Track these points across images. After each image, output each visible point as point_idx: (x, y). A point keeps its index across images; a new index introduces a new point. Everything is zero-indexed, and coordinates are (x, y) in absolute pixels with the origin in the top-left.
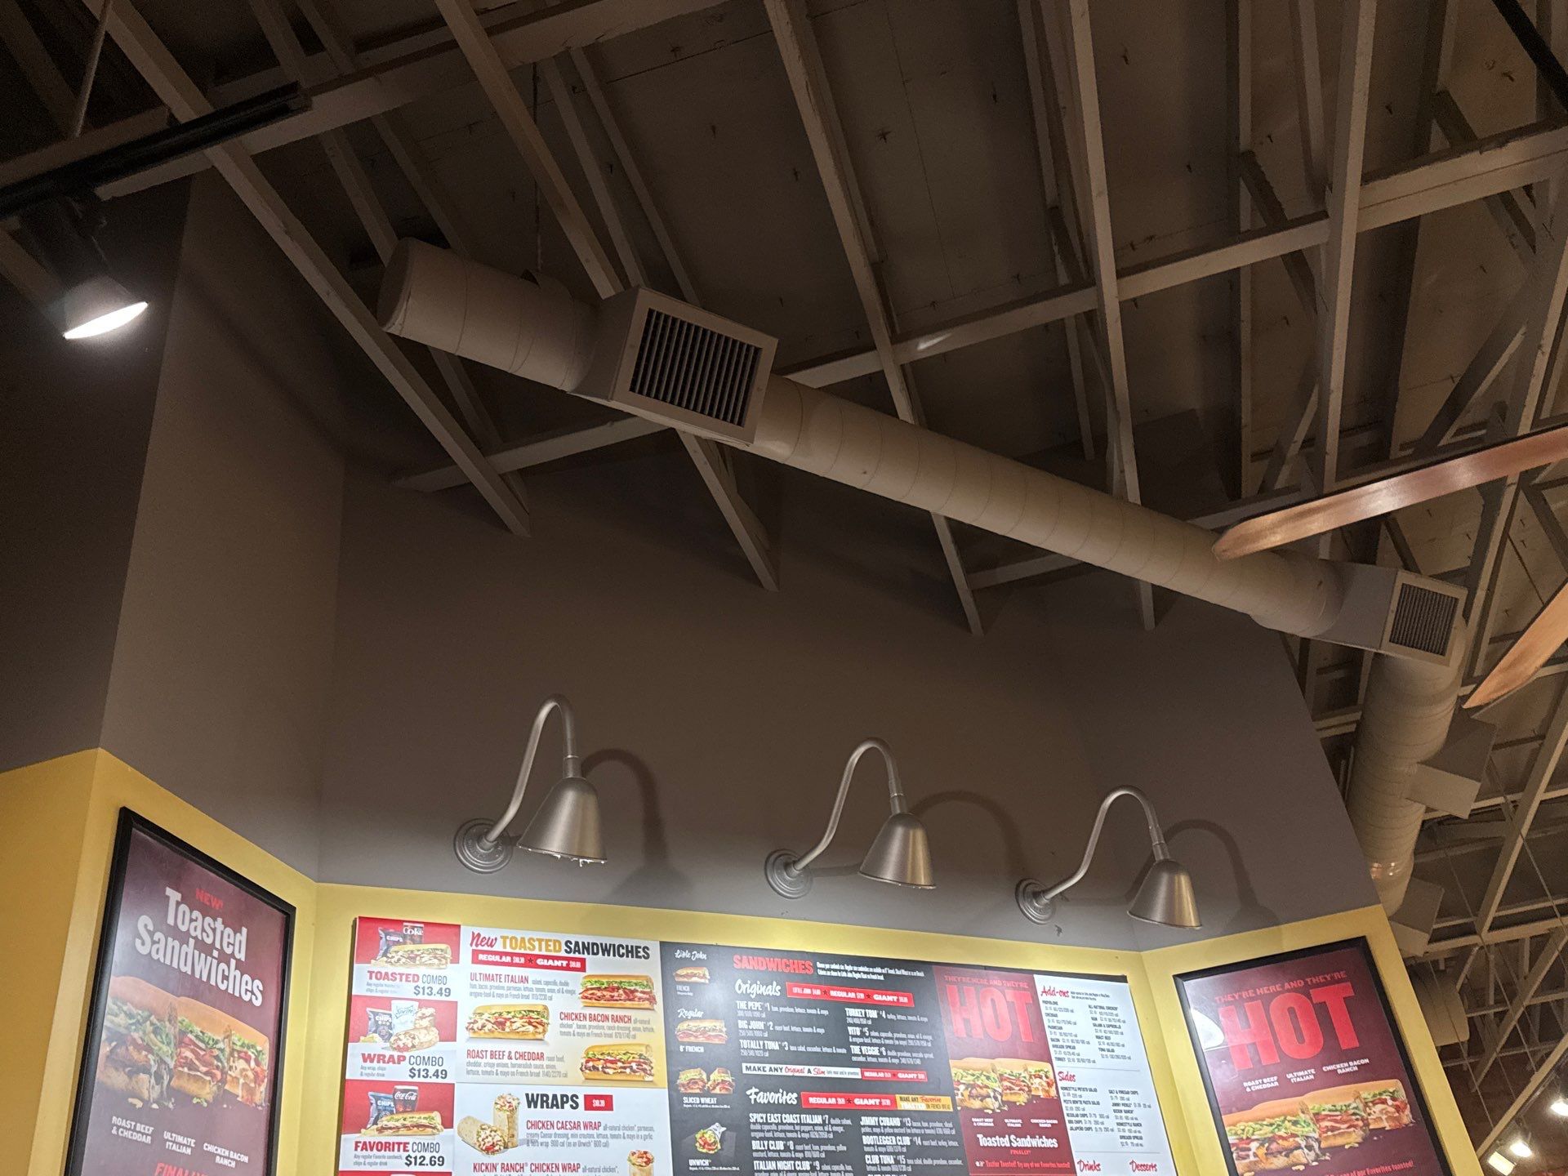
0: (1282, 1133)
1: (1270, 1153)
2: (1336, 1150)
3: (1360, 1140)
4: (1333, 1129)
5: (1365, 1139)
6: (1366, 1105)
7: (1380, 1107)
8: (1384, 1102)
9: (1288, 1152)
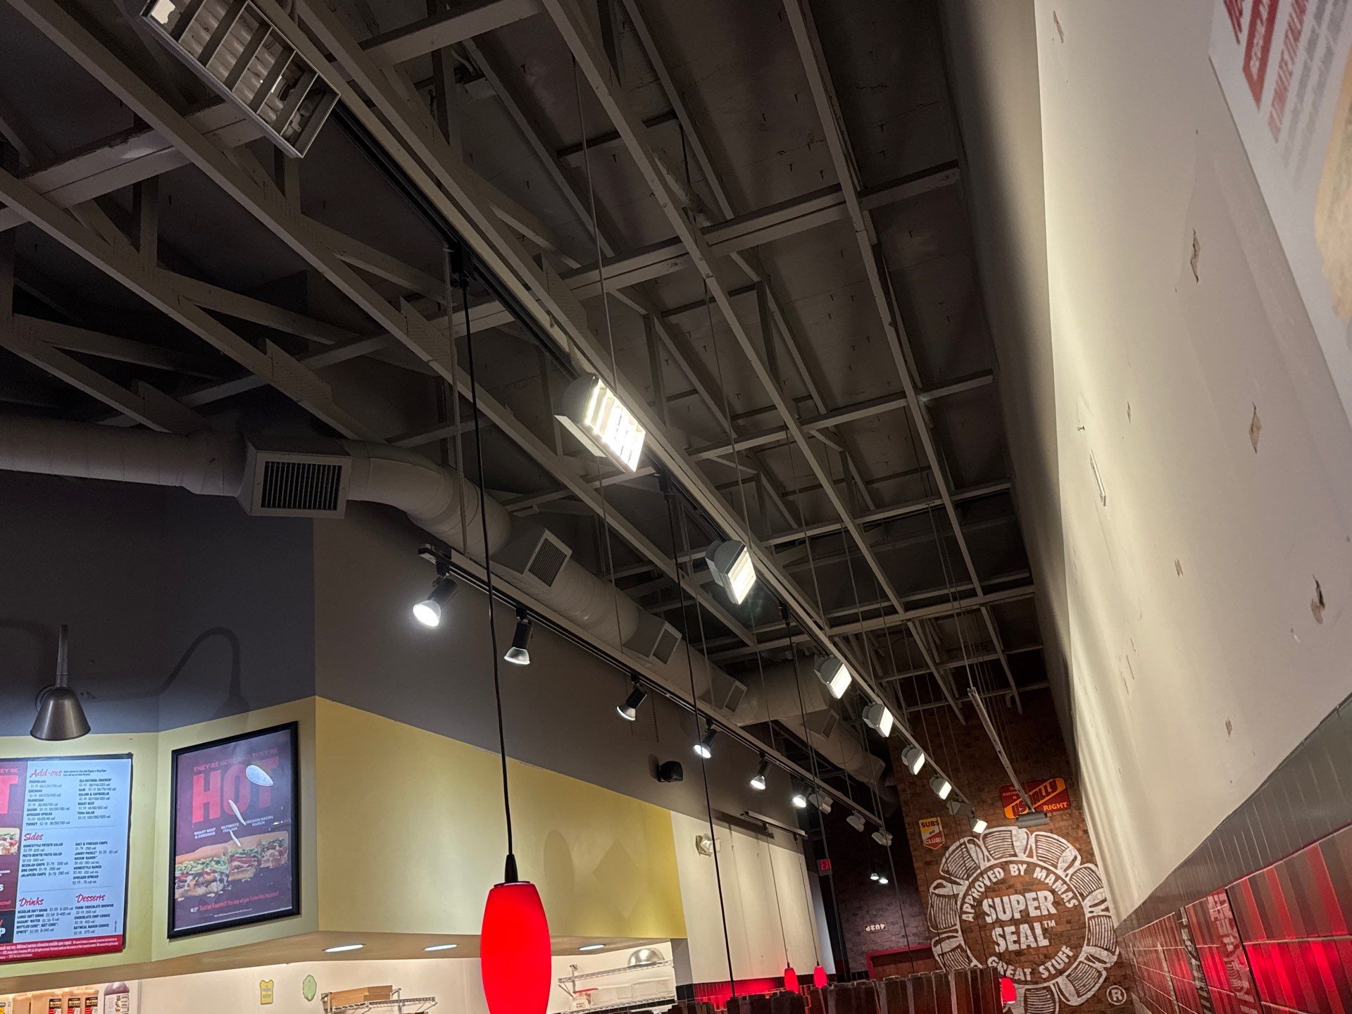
0: (208, 870)
1: (197, 885)
2: (235, 883)
3: (252, 875)
4: (238, 867)
5: (255, 875)
6: (263, 850)
7: (271, 851)
8: (274, 848)
9: (208, 883)
